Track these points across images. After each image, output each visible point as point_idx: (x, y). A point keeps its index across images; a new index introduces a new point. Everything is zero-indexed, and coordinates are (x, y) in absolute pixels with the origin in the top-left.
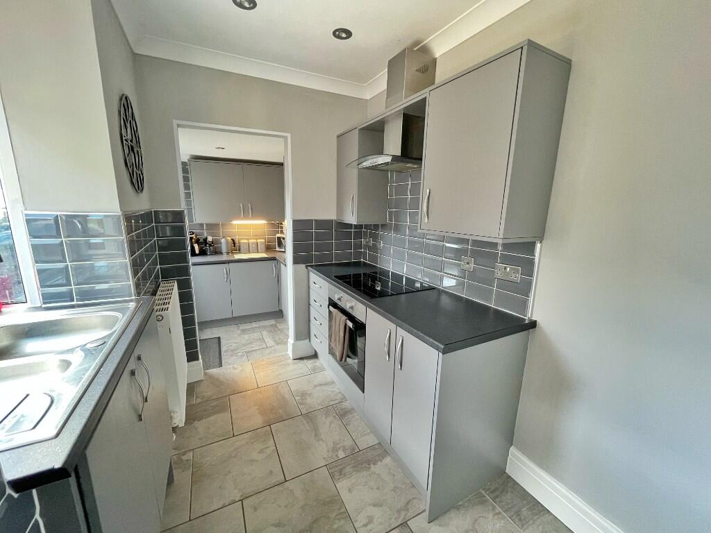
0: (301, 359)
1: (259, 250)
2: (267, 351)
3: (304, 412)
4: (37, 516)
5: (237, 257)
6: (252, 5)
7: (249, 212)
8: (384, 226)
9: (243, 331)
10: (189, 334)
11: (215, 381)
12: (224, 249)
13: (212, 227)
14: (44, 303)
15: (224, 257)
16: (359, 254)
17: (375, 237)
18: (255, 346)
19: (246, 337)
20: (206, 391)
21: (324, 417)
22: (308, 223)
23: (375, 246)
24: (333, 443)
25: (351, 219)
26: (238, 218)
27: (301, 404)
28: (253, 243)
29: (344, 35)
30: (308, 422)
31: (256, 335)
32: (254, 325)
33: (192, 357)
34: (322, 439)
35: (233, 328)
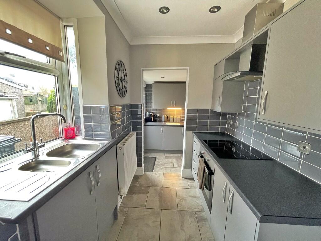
0: (187, 178)
1: (178, 121)
2: (173, 169)
3: (179, 209)
4: (18, 232)
5: (167, 124)
6: (167, 11)
7: (174, 104)
8: (240, 114)
9: (166, 157)
10: (139, 155)
11: (147, 178)
12: (163, 120)
13: (160, 110)
14: (86, 137)
15: (163, 124)
16: (224, 129)
17: (234, 120)
18: (169, 165)
19: (166, 160)
20: (142, 181)
21: (189, 216)
22: (195, 110)
23: (233, 125)
24: (190, 236)
25: (218, 109)
26: (170, 107)
27: (179, 204)
28: (175, 118)
29: (216, 10)
30: (180, 216)
31: (170, 160)
32: (171, 155)
33: (139, 165)
34: (184, 230)
35: (162, 154)
